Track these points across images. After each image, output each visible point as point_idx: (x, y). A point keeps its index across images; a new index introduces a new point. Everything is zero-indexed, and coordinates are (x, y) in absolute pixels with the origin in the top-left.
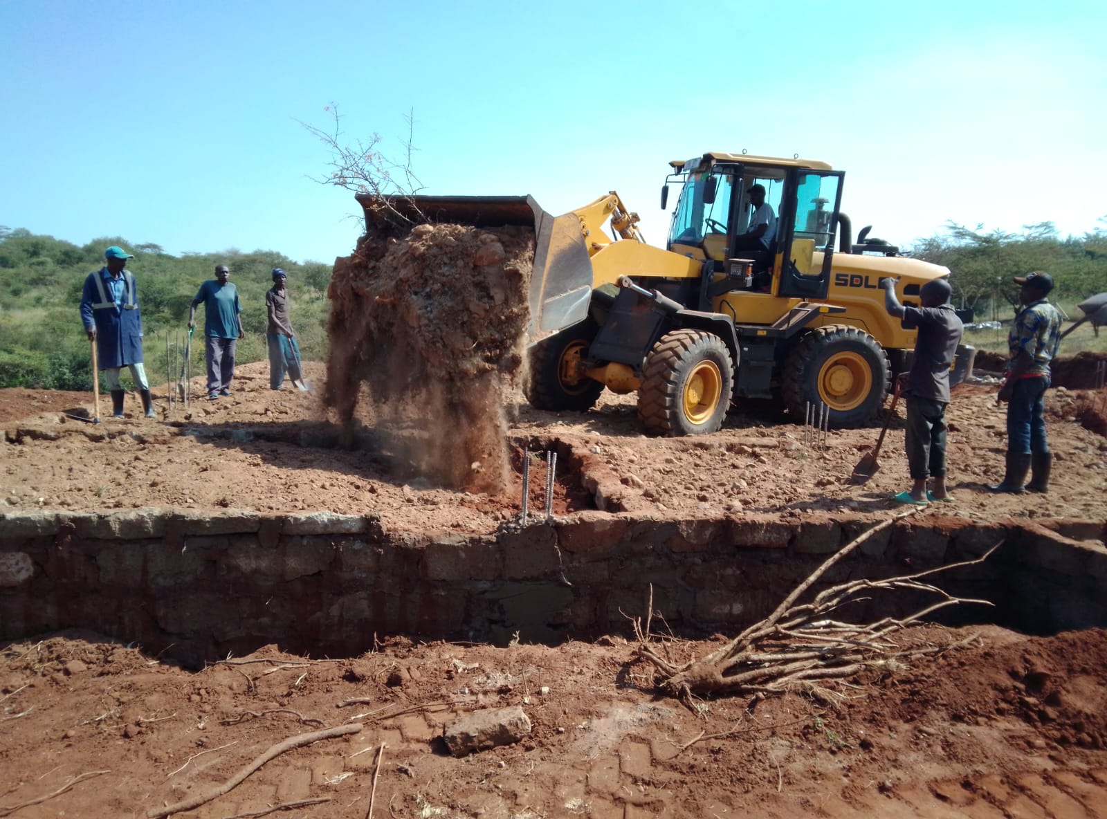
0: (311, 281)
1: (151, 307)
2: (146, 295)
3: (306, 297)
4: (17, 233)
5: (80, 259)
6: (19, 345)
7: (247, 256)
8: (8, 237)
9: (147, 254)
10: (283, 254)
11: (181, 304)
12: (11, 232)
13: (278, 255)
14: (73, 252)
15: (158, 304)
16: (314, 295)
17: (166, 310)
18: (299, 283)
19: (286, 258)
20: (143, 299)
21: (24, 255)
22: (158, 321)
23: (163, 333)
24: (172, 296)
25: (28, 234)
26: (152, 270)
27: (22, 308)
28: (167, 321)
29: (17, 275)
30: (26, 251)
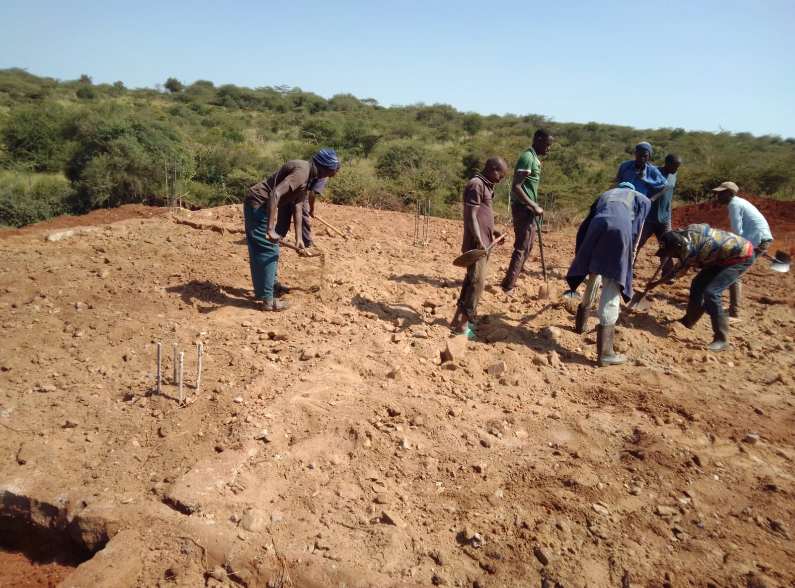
0: (466, 127)
1: (350, 143)
2: (348, 134)
3: (462, 139)
4: (294, 90)
5: (324, 109)
6: (251, 166)
7: (428, 108)
8: (288, 93)
9: (367, 106)
10: (453, 106)
11: (370, 141)
12: (291, 89)
13: (450, 107)
14: (320, 103)
15: (356, 142)
16: (467, 138)
17: (361, 145)
18: (458, 129)
19: (455, 109)
20: (346, 137)
21: (294, 105)
22: (352, 153)
23: (354, 162)
24: (364, 135)
25: (300, 91)
26: (363, 117)
27: (275, 140)
28: (358, 153)
29: (282, 118)
30: (295, 102)
